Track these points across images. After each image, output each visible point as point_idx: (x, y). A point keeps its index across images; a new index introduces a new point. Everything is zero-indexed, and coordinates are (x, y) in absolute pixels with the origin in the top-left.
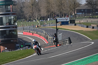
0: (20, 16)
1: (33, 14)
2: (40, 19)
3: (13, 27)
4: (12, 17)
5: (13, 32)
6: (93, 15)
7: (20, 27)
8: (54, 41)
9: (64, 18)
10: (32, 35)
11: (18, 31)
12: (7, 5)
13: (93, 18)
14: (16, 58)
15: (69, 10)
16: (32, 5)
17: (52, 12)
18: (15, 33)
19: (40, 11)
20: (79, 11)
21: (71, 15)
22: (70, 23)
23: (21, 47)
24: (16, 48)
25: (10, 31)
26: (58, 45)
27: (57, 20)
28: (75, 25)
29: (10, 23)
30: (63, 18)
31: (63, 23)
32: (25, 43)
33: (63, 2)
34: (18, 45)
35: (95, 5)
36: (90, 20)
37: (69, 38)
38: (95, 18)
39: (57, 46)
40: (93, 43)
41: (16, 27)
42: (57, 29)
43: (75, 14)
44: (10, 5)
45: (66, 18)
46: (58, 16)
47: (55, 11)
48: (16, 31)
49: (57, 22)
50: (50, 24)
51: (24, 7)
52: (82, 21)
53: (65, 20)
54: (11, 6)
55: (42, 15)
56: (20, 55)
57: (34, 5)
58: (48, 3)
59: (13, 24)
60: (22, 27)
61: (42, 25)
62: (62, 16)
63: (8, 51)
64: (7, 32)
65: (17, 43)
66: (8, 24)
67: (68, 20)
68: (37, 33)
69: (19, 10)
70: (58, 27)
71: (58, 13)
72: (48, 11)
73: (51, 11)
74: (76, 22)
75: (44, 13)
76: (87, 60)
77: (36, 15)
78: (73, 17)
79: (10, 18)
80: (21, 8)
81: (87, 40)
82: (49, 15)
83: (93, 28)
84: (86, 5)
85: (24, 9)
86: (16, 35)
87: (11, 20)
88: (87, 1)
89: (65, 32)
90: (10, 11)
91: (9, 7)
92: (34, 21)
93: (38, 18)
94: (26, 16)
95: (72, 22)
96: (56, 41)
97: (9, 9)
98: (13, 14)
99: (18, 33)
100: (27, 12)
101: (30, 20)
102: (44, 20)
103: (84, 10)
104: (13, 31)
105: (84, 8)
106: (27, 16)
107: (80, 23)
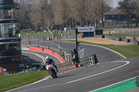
0: (25, 25)
1: (43, 21)
2: (54, 28)
3: (15, 40)
4: (14, 26)
5: (15, 47)
6: (128, 23)
7: (24, 40)
8: (74, 60)
9: (88, 28)
10: (41, 51)
11: (22, 46)
12: (6, 9)
13: (128, 27)
14: (19, 84)
15: (94, 16)
16: (42, 9)
17: (71, 19)
18: (18, 49)
19: (53, 16)
20: (109, 17)
21: (97, 22)
22: (96, 34)
23: (26, 68)
24: (19, 70)
25: (11, 45)
26: (79, 66)
27: (77, 30)
28: (103, 37)
29: (10, 35)
30: (86, 27)
31: (86, 35)
32: (32, 62)
33: (85, 4)
34: (21, 65)
35: (131, 8)
36: (123, 31)
37: (95, 56)
38: (132, 27)
39: (77, 67)
40: (128, 62)
41: (19, 40)
42: (77, 43)
43: (103, 22)
44: (10, 9)
45: (91, 27)
46: (79, 25)
47: (75, 18)
48: (19, 45)
49: (77, 33)
50: (68, 36)
51: (30, 11)
52: (113, 32)
53: (89, 31)
54: (12, 10)
55: (56, 23)
56: (25, 80)
57: (46, 8)
58: (65, 6)
59: (15, 36)
60: (27, 40)
61: (56, 38)
62: (85, 24)
63: (7, 74)
64: (7, 47)
65: (21, 63)
66: (8, 35)
67: (93, 30)
68: (49, 48)
69: (23, 15)
70: (79, 40)
71: (78, 19)
72: (65, 17)
73: (69, 17)
74: (105, 33)
75: (58, 19)
76: (119, 87)
77: (48, 22)
78: (101, 26)
79: (10, 27)
80: (27, 12)
81: (119, 58)
82: (65, 24)
83: (129, 41)
84: (119, 8)
85: (30, 15)
86: (20, 51)
87: (12, 29)
88: (119, 4)
89: (89, 47)
90: (10, 17)
91: (9, 11)
92: (45, 31)
93: (50, 28)
94: (33, 24)
95: (99, 32)
96: (77, 60)
97: (9, 15)
98: (15, 21)
99: (22, 49)
100: (35, 19)
101: (39, 30)
102: (58, 29)
103: (116, 15)
104: (15, 45)
105: (116, 14)
106: (35, 24)
107: (110, 35)
